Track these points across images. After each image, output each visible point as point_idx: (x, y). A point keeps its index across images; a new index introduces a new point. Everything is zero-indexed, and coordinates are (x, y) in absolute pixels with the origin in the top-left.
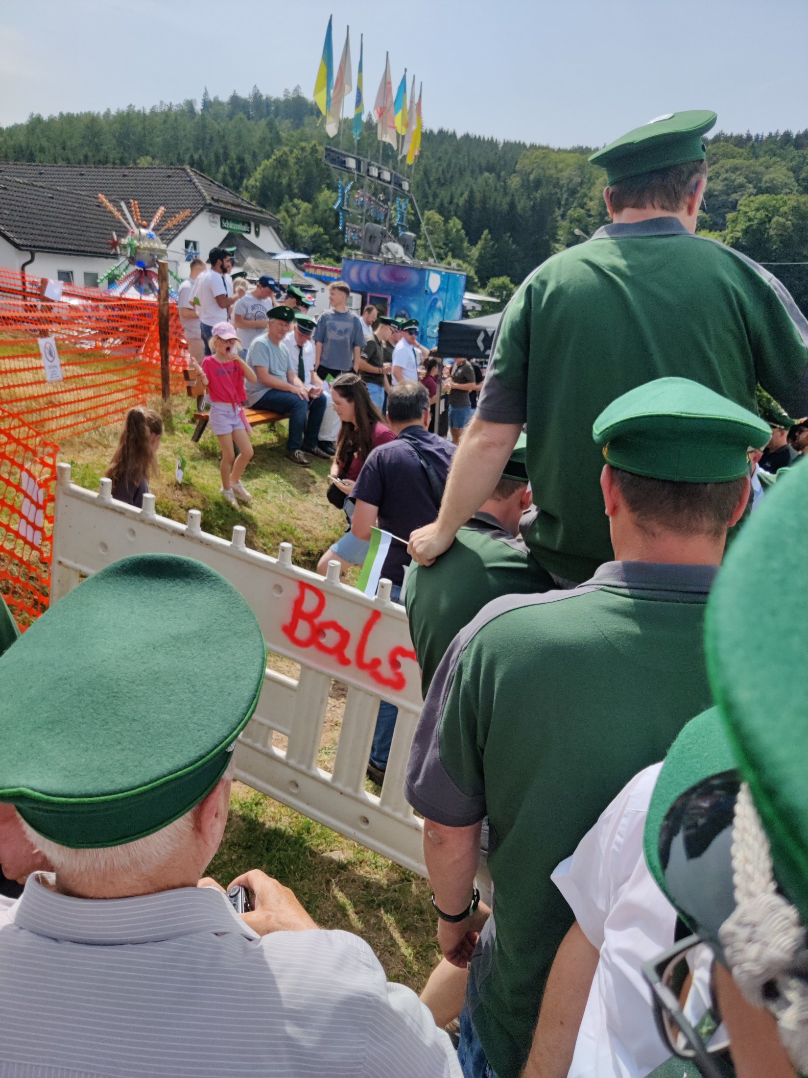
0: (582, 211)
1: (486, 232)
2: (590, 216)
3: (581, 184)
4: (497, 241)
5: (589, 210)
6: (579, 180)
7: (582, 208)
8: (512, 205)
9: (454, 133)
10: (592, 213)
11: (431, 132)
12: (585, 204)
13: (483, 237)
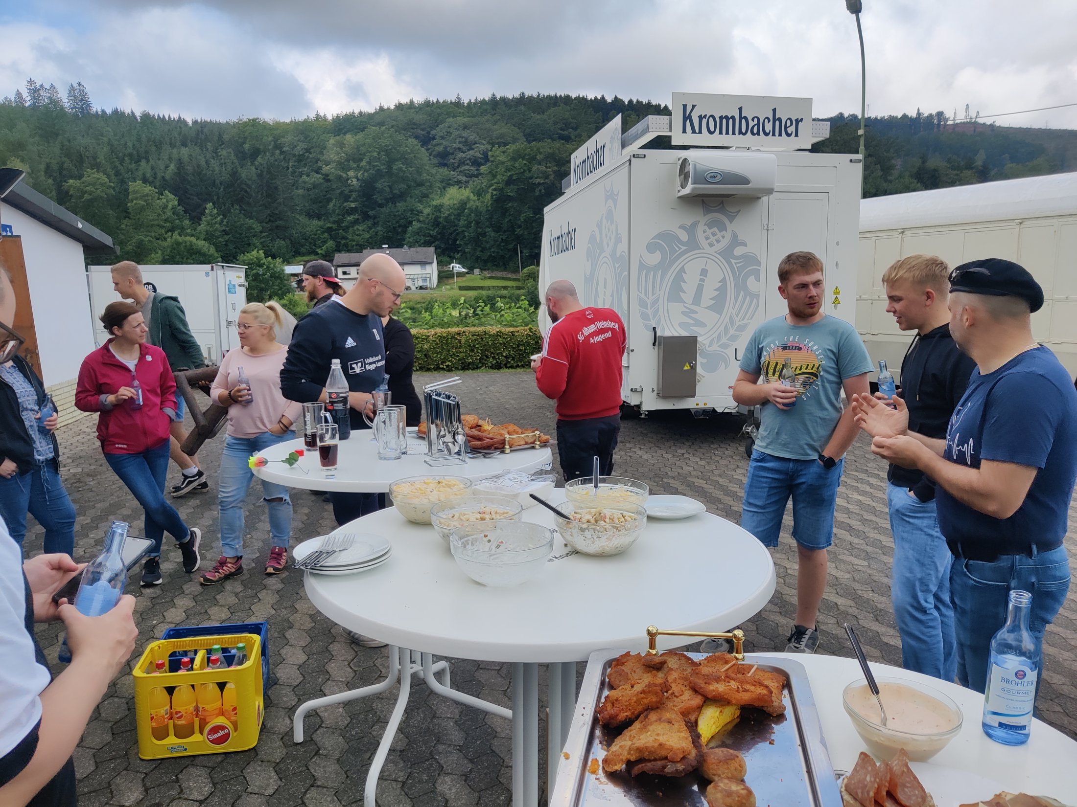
0: (319, 176)
1: (210, 205)
2: (329, 181)
3: (308, 150)
4: (225, 216)
5: (327, 175)
6: (304, 145)
7: (318, 173)
8: (234, 174)
9: (132, 112)
10: (331, 177)
11: (104, 112)
12: (320, 168)
13: (207, 211)
